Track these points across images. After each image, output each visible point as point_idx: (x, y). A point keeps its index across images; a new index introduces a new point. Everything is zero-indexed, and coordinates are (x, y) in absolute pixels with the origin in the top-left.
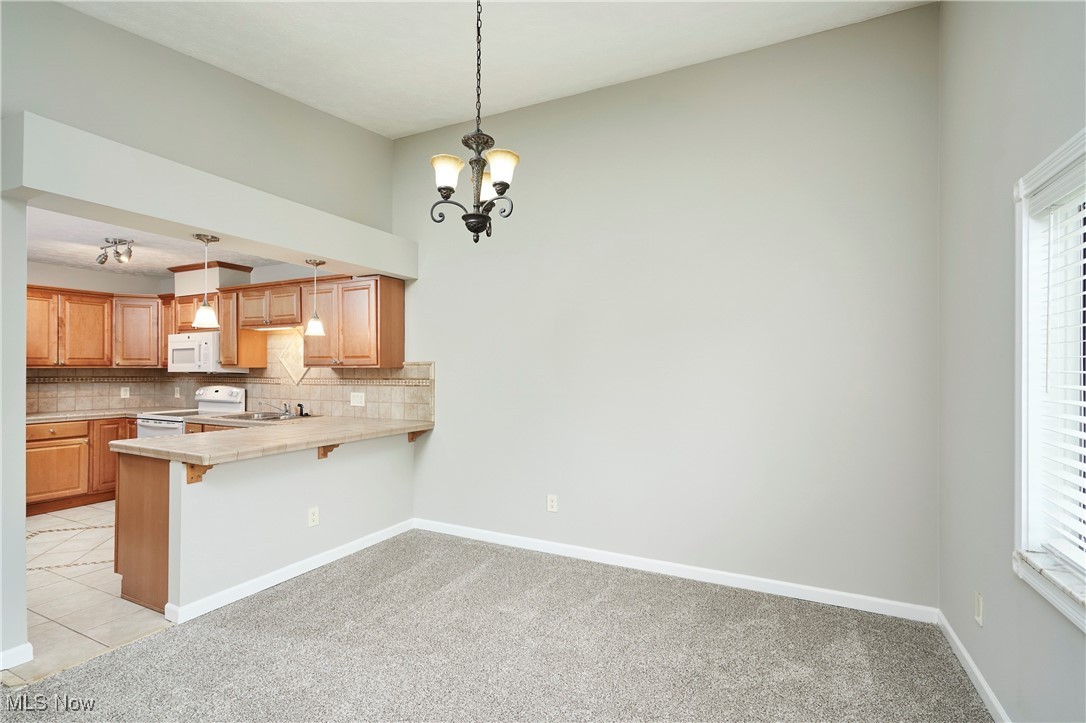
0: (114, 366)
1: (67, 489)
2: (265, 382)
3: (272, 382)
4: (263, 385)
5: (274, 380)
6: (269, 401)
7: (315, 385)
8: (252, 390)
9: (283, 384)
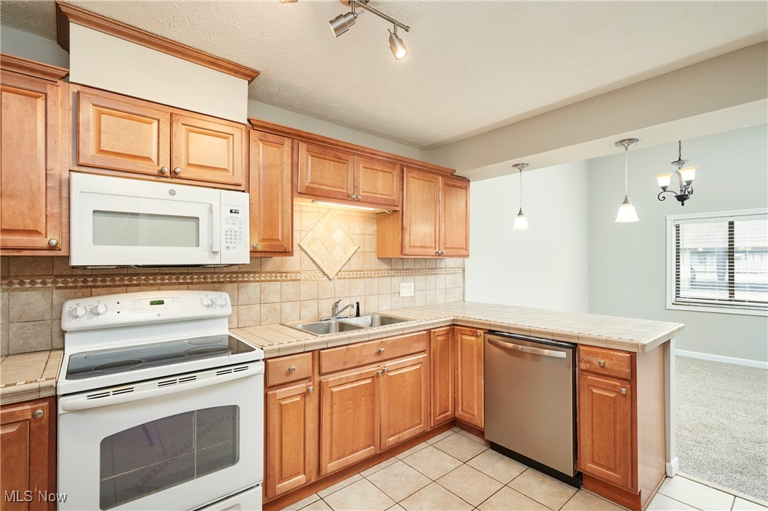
2: (269, 278)
3: (284, 278)
4: (263, 284)
5: (289, 275)
6: (277, 306)
7: (357, 278)
8: (236, 292)
9: (306, 280)
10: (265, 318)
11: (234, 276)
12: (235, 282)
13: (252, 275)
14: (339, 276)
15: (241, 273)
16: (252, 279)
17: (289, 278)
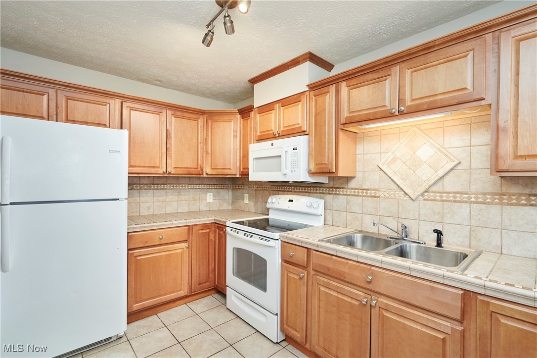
0: (205, 175)
1: (172, 292)
2: (353, 193)
3: (365, 194)
4: (349, 197)
5: (369, 191)
6: (359, 216)
7: (454, 201)
8: (332, 201)
9: (385, 197)
10: (349, 223)
11: (331, 190)
12: (332, 194)
13: (341, 190)
14: (426, 197)
15: (335, 188)
16: (341, 193)
17: (369, 194)
